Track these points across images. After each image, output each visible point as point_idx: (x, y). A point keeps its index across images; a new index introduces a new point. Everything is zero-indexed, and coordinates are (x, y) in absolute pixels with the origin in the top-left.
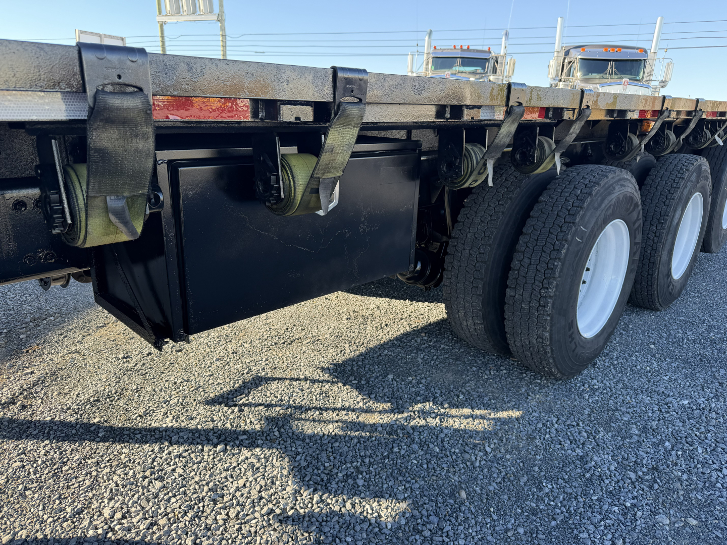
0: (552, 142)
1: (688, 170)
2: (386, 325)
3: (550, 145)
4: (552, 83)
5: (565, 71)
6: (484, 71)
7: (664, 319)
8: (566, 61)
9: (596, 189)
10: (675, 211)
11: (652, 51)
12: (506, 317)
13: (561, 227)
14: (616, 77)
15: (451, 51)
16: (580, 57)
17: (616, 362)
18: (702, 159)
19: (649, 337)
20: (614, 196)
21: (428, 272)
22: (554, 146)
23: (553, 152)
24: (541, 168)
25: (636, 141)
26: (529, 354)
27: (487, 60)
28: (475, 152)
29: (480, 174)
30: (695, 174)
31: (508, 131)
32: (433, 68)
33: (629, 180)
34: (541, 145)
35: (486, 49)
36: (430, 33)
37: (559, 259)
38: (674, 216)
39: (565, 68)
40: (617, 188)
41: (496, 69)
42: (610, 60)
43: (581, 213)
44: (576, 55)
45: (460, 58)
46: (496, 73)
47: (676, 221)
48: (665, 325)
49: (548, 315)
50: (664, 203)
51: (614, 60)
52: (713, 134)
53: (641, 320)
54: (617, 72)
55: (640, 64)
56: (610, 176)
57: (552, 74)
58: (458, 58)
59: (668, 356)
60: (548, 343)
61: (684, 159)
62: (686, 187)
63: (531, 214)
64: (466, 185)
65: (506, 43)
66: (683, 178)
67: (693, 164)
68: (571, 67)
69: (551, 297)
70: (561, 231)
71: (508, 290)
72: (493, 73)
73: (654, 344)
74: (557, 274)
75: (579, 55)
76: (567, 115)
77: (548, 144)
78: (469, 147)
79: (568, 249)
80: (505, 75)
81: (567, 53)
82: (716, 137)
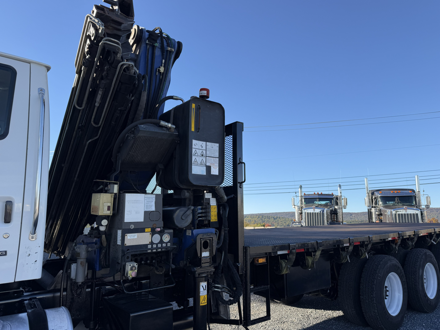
0: (364, 249)
1: (420, 255)
2: (317, 318)
3: (364, 250)
4: (369, 208)
5: (374, 202)
6: (332, 204)
7: (430, 316)
8: (373, 197)
9: (381, 262)
10: (419, 270)
11: (417, 191)
12: (362, 306)
13: (373, 275)
14: (401, 204)
15: (313, 195)
16: (379, 196)
17: (408, 328)
18: (426, 250)
19: (423, 321)
20: (388, 264)
21: (332, 293)
22: (365, 250)
23: (365, 252)
24: (362, 257)
25: (394, 246)
26: (372, 320)
27: (332, 199)
28: (344, 254)
29: (346, 259)
30: (424, 256)
31: (351, 248)
32: (305, 203)
33: (394, 260)
34: (361, 250)
35: (331, 193)
36: (301, 187)
37: (374, 285)
38: (419, 272)
39: (373, 201)
40: (389, 262)
41: (338, 202)
42: (396, 197)
43: (378, 270)
44: (378, 195)
45: (318, 198)
46: (338, 205)
47: (421, 274)
48: (431, 318)
49: (375, 304)
50: (414, 267)
51: (398, 197)
52: (431, 240)
53: (420, 316)
54: (400, 202)
55: (412, 198)
56: (386, 258)
57: (367, 204)
58: (317, 198)
59: (430, 327)
60: (377, 314)
61: (419, 251)
62: (421, 261)
63: (363, 271)
64: (343, 262)
65: (340, 190)
66: (419, 258)
67: (422, 252)
68: (376, 200)
69: (374, 297)
70: (373, 276)
71: (361, 296)
72: (336, 205)
73: (425, 324)
74: (375, 290)
75: (379, 195)
76: (366, 243)
77: (363, 250)
78: (342, 252)
79: (376, 281)
80: (343, 205)
81: (373, 194)
82: (432, 241)
